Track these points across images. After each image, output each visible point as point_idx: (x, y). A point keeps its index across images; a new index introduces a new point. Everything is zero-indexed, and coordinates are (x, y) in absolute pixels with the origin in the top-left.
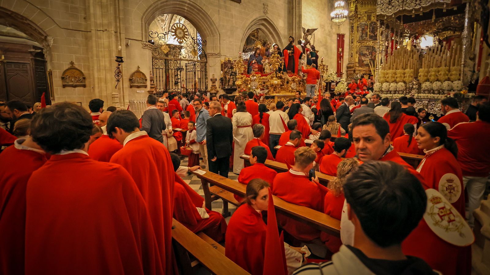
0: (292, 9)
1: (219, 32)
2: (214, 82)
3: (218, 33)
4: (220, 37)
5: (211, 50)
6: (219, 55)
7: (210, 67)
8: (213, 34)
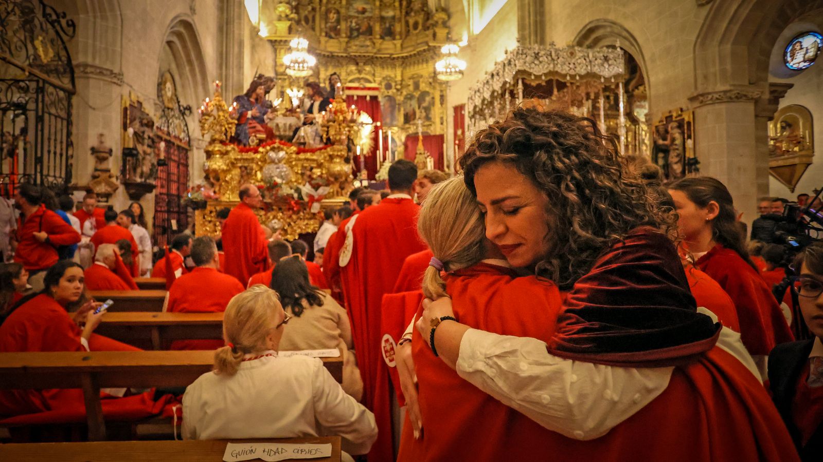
0: (227, 24)
1: (120, 11)
2: (102, 160)
3: (118, 13)
4: (122, 27)
5: (94, 58)
6: (117, 78)
7: (90, 111)
8: (101, 12)
